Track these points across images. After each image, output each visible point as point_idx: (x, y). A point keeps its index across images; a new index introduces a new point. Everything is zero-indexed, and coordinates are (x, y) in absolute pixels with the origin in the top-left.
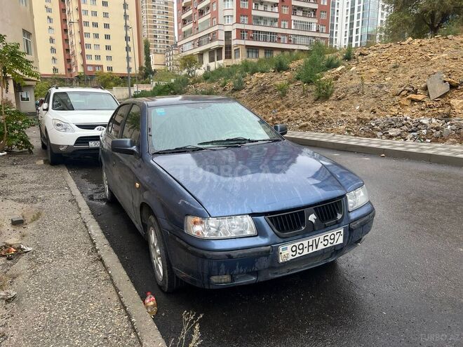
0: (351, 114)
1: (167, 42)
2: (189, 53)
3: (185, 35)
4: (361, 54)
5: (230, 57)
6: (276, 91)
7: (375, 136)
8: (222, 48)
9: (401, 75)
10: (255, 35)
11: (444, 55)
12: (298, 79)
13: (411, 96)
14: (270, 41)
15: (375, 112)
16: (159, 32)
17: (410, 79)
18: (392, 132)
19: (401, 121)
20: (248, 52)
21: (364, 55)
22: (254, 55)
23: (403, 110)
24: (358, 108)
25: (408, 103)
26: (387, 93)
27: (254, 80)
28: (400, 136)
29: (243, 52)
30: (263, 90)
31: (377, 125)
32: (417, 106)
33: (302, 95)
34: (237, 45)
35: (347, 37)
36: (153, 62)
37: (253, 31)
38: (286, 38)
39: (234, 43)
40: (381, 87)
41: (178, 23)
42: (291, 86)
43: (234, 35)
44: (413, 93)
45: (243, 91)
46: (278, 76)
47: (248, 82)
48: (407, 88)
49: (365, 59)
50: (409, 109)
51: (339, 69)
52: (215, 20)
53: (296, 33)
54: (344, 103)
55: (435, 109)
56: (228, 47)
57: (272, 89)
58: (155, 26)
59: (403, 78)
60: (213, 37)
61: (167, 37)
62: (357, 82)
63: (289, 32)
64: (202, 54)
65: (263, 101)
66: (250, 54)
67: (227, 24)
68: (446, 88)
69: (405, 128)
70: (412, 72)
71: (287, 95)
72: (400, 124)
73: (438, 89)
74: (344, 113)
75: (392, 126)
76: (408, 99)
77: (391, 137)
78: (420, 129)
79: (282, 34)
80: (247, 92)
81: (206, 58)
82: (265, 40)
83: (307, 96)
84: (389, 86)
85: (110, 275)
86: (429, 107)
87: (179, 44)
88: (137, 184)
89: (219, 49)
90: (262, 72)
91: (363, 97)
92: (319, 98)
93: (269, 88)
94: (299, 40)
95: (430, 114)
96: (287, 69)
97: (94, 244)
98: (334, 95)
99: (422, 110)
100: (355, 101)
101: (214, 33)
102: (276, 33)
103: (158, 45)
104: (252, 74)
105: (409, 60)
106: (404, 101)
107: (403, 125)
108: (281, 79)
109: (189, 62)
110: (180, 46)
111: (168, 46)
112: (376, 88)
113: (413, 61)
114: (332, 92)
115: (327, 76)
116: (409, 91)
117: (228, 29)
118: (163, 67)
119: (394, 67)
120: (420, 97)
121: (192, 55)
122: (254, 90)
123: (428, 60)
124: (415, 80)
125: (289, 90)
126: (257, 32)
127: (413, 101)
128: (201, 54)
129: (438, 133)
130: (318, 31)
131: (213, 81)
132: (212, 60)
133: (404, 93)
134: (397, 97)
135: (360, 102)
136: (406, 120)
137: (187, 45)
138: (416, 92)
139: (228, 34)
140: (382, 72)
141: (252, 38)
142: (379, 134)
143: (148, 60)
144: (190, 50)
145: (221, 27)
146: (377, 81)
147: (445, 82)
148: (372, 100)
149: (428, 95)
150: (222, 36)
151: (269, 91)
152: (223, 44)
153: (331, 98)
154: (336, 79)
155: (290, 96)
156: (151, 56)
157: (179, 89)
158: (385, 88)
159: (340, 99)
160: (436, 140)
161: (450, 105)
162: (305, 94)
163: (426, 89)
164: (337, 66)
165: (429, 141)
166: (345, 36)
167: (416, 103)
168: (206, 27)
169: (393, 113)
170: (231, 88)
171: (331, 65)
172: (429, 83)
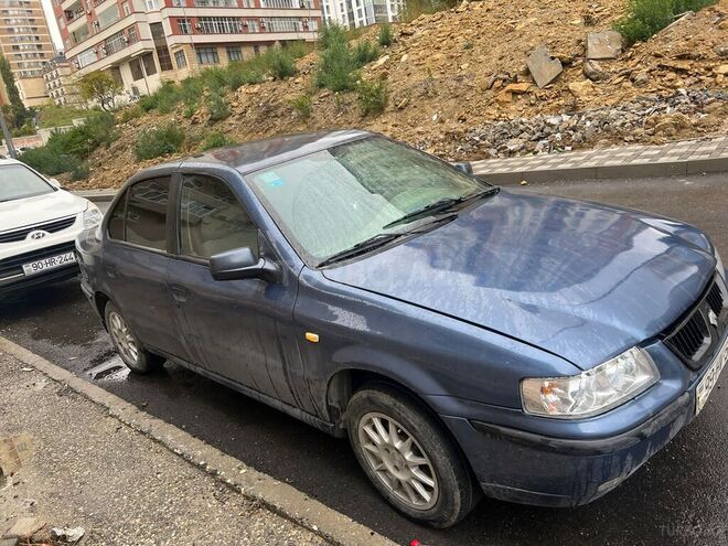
0: (428, 128)
1: (42, 55)
2: (93, 69)
3: (76, 38)
4: (403, 34)
5: (170, 67)
6: (291, 110)
7: (488, 156)
8: (151, 53)
9: (482, 57)
10: (205, 24)
11: (533, 20)
12: (322, 86)
13: (511, 87)
14: (232, 32)
15: (464, 120)
16: (22, 39)
17: (499, 62)
18: (512, 145)
19: (516, 127)
20: (199, 54)
21: (407, 34)
22: (210, 57)
23: (505, 110)
24: (435, 117)
25: (509, 98)
26: (471, 88)
27: (243, 98)
28: (525, 150)
29: (190, 54)
30: (268, 112)
31: (483, 138)
32: (522, 100)
33: (338, 111)
34: (178, 45)
35: (345, 12)
36: (22, 95)
37: (200, 18)
38: (255, 23)
39: (170, 42)
40: (459, 79)
41: (58, 18)
42: (314, 99)
43: (167, 29)
44: (512, 82)
45: (231, 120)
46: (284, 86)
47: (235, 104)
48: (501, 76)
49: (415, 41)
50: (513, 107)
51: (381, 61)
52: (126, 5)
53: (269, 13)
54: (411, 114)
55: (551, 101)
56: (163, 50)
57: (282, 110)
58: (11, 30)
59: (488, 60)
60: (131, 35)
61: (39, 46)
62: (418, 77)
63: (258, 13)
64: (118, 68)
65: (273, 132)
66: (204, 58)
67: (149, 10)
68: (557, 68)
69: (525, 135)
70: (497, 52)
71: (313, 115)
72: (517, 132)
73: (546, 70)
74: (419, 129)
75: (506, 136)
76: (508, 92)
77: (512, 153)
78: (549, 134)
79: (248, 18)
80: (237, 120)
81: (126, 74)
82: (222, 31)
83: (346, 112)
84: (471, 76)
85: (319, 533)
86: (541, 99)
87: (68, 56)
88: (313, 337)
89: (147, 56)
90: (252, 83)
91: (437, 99)
92: (368, 111)
93: (277, 107)
94: (277, 25)
95: (546, 108)
96: (295, 73)
97: (213, 474)
98: (391, 105)
99: (532, 105)
100: (427, 108)
101: (131, 28)
102: (239, 18)
103: (25, 62)
104: (234, 89)
105: (483, 34)
106: (502, 96)
107: (522, 132)
108: (291, 91)
109: (97, 84)
110: (72, 59)
111: (44, 63)
112: (454, 83)
113: (490, 35)
114: (386, 99)
115: (367, 74)
116: (504, 80)
117: (154, 18)
118: (45, 101)
119: (467, 48)
120: (523, 86)
121: (99, 71)
122: (251, 115)
123: (512, 30)
124: (507, 63)
125: (313, 107)
126: (205, 18)
127: (515, 93)
128: (116, 68)
129: (579, 134)
130: (302, 7)
131: (165, 111)
132: (138, 75)
133: (498, 84)
134: (489, 92)
135: (434, 108)
136: (522, 123)
137: (85, 55)
138: (515, 81)
139: (156, 28)
140: (452, 57)
141: (199, 31)
142: (492, 151)
143: (13, 92)
144: (91, 63)
145: (141, 17)
146: (449, 71)
147: (553, 58)
148: (452, 102)
149: (534, 82)
150: (146, 32)
151: (279, 113)
152: (151, 45)
153: (387, 109)
154: (384, 76)
155: (317, 115)
156: (16, 84)
157: (104, 134)
158: (466, 81)
159: (401, 109)
160: (579, 146)
161: (569, 91)
162: (341, 108)
163: (527, 72)
164: (374, 57)
165: (570, 148)
166: (342, 11)
167: (519, 97)
168: (113, 20)
169: (493, 117)
170: (206, 118)
171: (366, 57)
172: (530, 64)
